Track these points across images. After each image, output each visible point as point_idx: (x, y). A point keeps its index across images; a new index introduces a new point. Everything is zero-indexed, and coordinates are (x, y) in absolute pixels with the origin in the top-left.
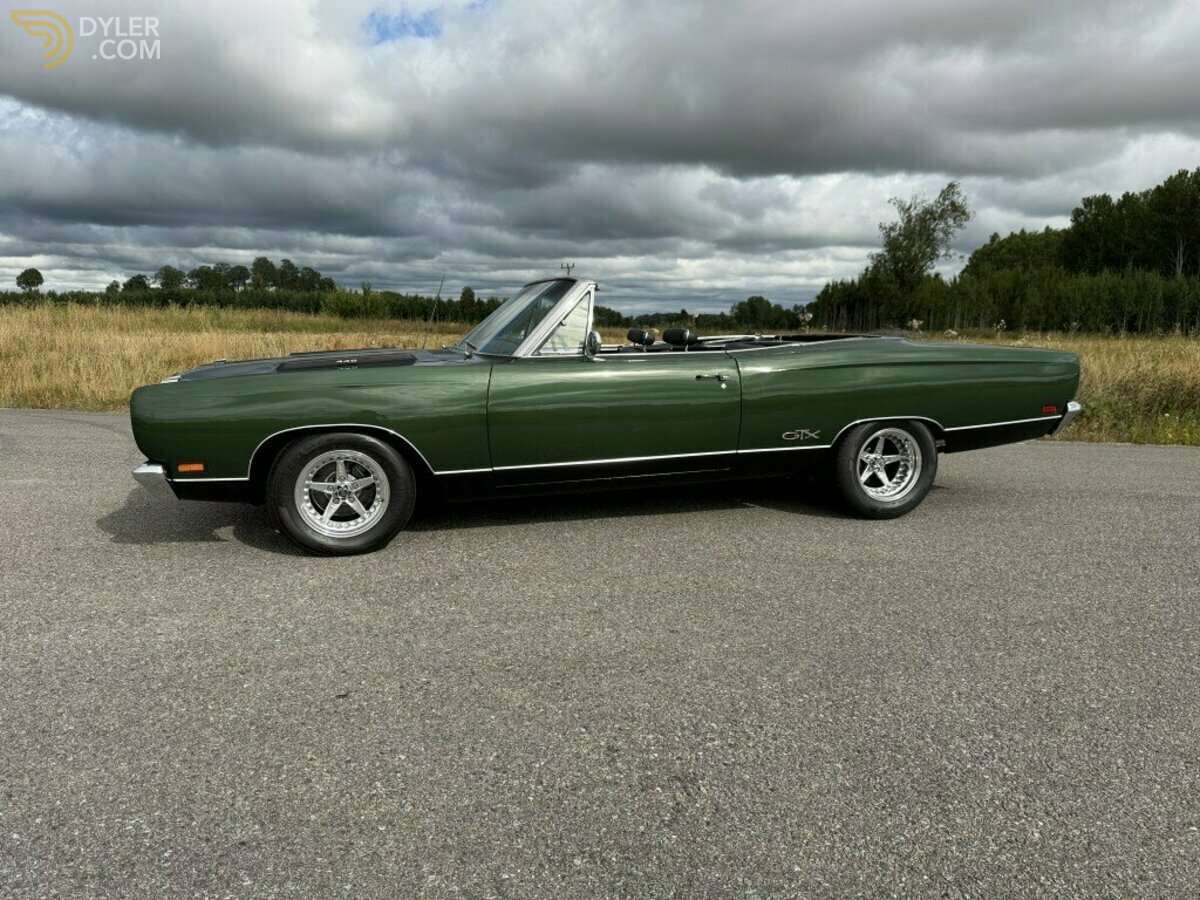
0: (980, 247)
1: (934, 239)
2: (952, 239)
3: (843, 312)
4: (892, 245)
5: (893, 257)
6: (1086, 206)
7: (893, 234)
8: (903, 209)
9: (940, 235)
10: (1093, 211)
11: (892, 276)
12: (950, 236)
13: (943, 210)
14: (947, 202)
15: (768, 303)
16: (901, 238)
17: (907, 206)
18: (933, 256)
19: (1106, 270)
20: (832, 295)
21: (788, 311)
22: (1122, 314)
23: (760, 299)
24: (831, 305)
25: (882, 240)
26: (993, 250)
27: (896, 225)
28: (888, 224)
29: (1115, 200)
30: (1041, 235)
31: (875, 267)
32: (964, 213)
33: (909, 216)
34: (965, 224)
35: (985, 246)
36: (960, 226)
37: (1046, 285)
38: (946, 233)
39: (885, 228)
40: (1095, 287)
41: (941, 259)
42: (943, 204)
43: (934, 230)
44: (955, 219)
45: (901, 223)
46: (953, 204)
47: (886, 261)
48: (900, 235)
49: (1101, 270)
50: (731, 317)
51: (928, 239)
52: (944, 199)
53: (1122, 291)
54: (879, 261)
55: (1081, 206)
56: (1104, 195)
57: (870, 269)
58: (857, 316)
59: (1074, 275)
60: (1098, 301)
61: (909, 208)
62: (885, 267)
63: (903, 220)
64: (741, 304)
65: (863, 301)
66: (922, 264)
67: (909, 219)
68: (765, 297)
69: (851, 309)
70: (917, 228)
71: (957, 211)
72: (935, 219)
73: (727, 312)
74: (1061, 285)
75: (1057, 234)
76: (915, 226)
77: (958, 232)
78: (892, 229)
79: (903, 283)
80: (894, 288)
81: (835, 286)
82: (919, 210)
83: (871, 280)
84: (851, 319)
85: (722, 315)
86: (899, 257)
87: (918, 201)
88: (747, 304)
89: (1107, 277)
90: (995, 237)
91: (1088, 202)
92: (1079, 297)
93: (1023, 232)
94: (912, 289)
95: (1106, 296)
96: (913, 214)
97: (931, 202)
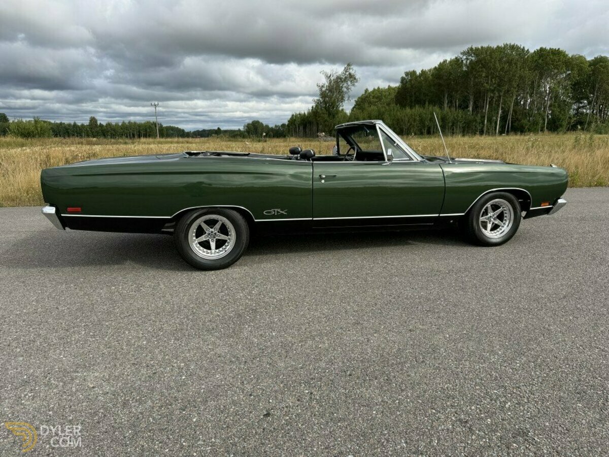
0: (360, 95)
1: (342, 92)
2: (351, 92)
3: (301, 128)
4: (323, 95)
5: (324, 101)
6: (406, 76)
7: (324, 89)
8: (327, 76)
9: (345, 89)
10: (409, 78)
11: (324, 111)
12: (349, 90)
13: (346, 77)
14: (347, 73)
15: (262, 124)
16: (327, 91)
17: (329, 75)
18: (342, 100)
19: (417, 106)
20: (295, 120)
21: (272, 128)
22: (424, 127)
23: (258, 122)
24: (296, 125)
25: (319, 92)
26: (367, 97)
27: (324, 84)
28: (321, 85)
29: (418, 73)
30: (386, 89)
31: (316, 106)
32: (355, 79)
33: (330, 80)
34: (356, 84)
35: (363, 95)
36: (354, 85)
37: (392, 113)
38: (348, 89)
39: (320, 86)
40: (413, 114)
41: (346, 101)
42: (345, 74)
43: (342, 87)
44: (351, 82)
45: (327, 84)
46: (350, 74)
47: (321, 103)
48: (327, 89)
49: (415, 106)
50: (244, 131)
51: (339, 92)
52: (346, 72)
53: (424, 115)
54: (318, 103)
55: (404, 76)
56: (414, 71)
57: (314, 107)
58: (307, 130)
59: (404, 109)
60: (415, 120)
61: (330, 76)
62: (321, 106)
63: (327, 82)
64: (248, 124)
65: (310, 123)
66: (338, 104)
67: (330, 83)
68: (260, 121)
69: (305, 128)
70: (335, 86)
71: (352, 77)
72: (342, 82)
73: (242, 128)
74: (399, 114)
75: (394, 89)
76: (333, 85)
77: (353, 88)
78: (323, 86)
79: (330, 114)
80: (326, 116)
81: (296, 116)
82: (335, 77)
83: (315, 113)
84: (305, 132)
85: (239, 130)
86: (327, 101)
87: (334, 72)
88: (252, 124)
89: (417, 110)
90: (366, 91)
91: (407, 74)
92: (407, 119)
93: (379, 88)
94: (334, 116)
95: (418, 118)
96: (332, 79)
97: (340, 73)
